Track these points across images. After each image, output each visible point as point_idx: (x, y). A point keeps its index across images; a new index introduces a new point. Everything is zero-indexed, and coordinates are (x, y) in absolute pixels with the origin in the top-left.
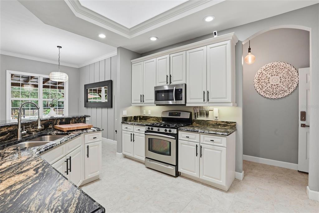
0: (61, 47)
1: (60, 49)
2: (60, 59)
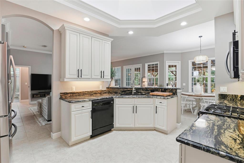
0: (202, 36)
1: (201, 38)
2: (201, 46)
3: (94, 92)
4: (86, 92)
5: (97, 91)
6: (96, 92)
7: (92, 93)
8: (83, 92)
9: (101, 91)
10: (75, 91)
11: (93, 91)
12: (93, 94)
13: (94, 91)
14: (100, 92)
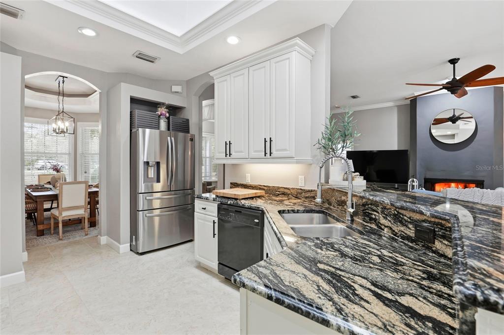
3: (282, 190)
4: (265, 188)
5: (288, 189)
6: (286, 191)
7: (278, 193)
8: (260, 187)
9: (300, 191)
10: (249, 182)
11: (279, 188)
12: (279, 195)
13: (282, 187)
14: (296, 193)
